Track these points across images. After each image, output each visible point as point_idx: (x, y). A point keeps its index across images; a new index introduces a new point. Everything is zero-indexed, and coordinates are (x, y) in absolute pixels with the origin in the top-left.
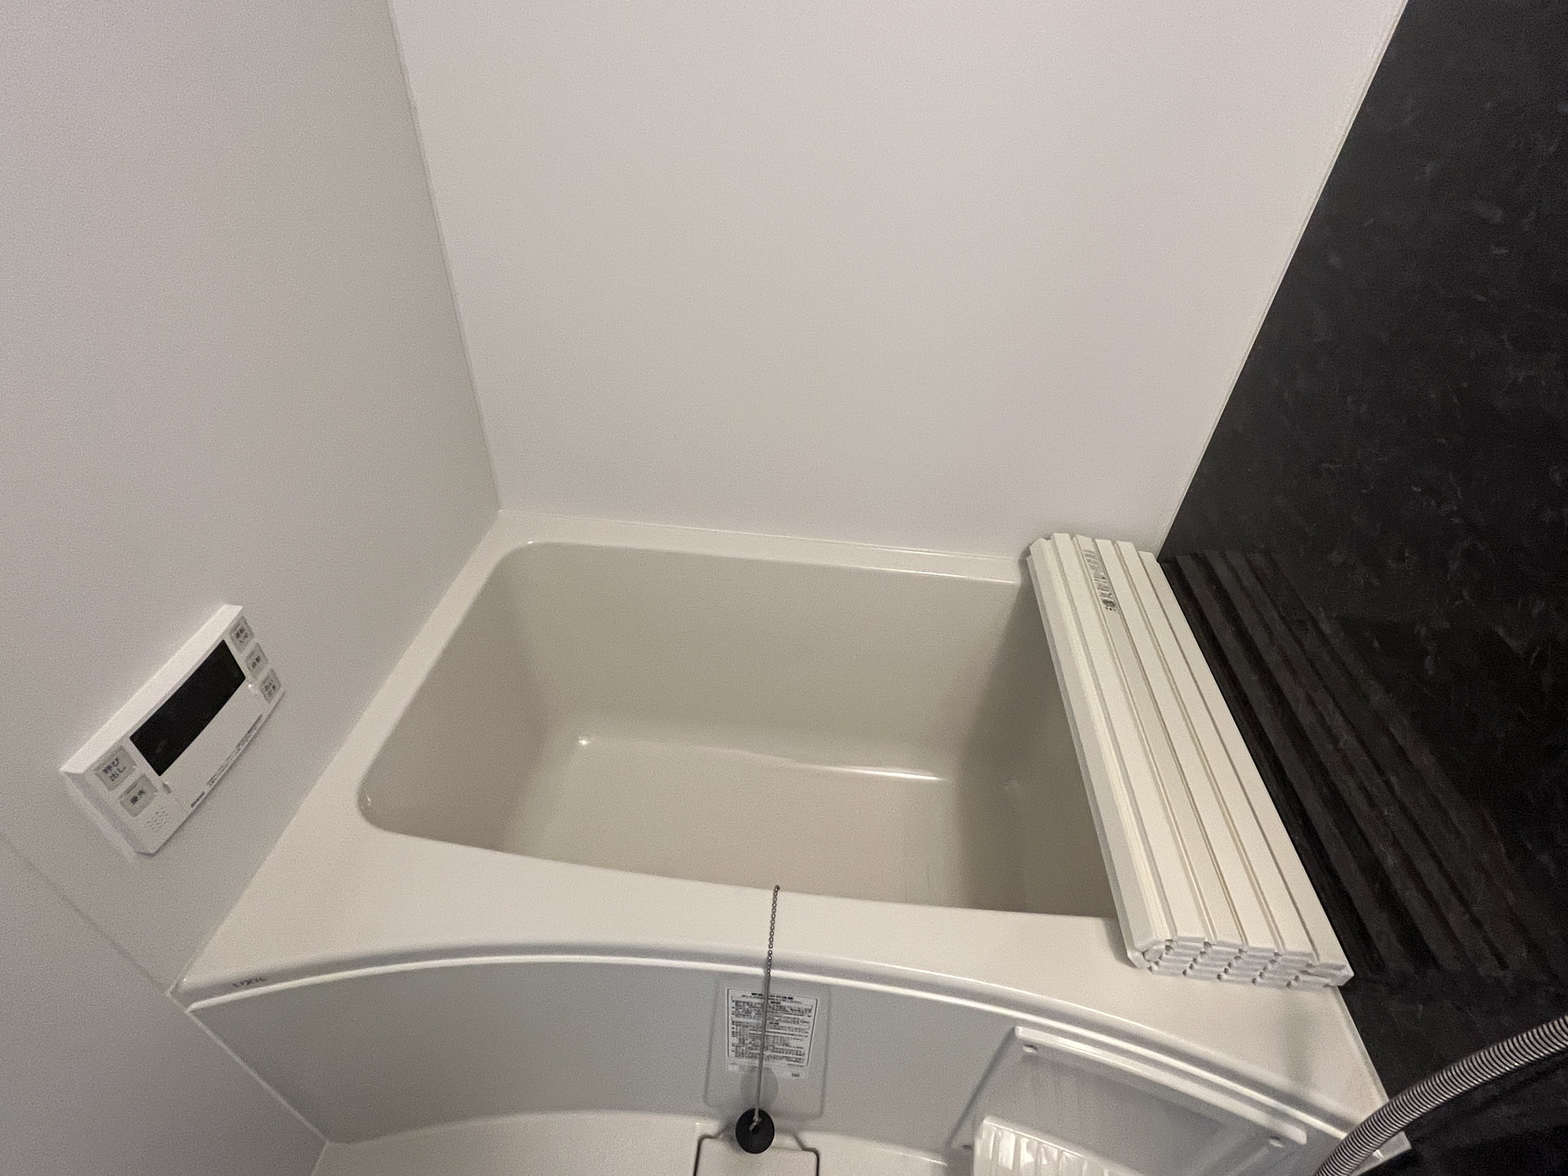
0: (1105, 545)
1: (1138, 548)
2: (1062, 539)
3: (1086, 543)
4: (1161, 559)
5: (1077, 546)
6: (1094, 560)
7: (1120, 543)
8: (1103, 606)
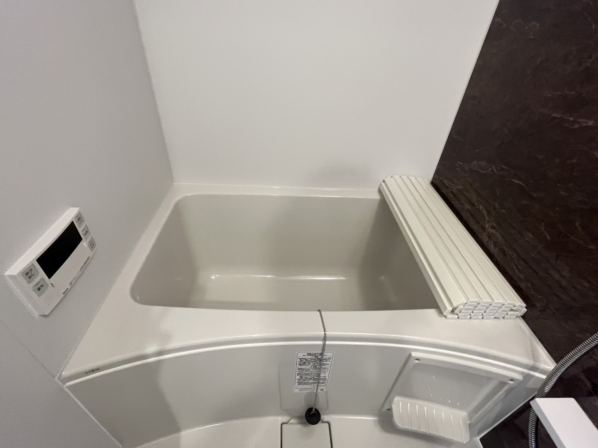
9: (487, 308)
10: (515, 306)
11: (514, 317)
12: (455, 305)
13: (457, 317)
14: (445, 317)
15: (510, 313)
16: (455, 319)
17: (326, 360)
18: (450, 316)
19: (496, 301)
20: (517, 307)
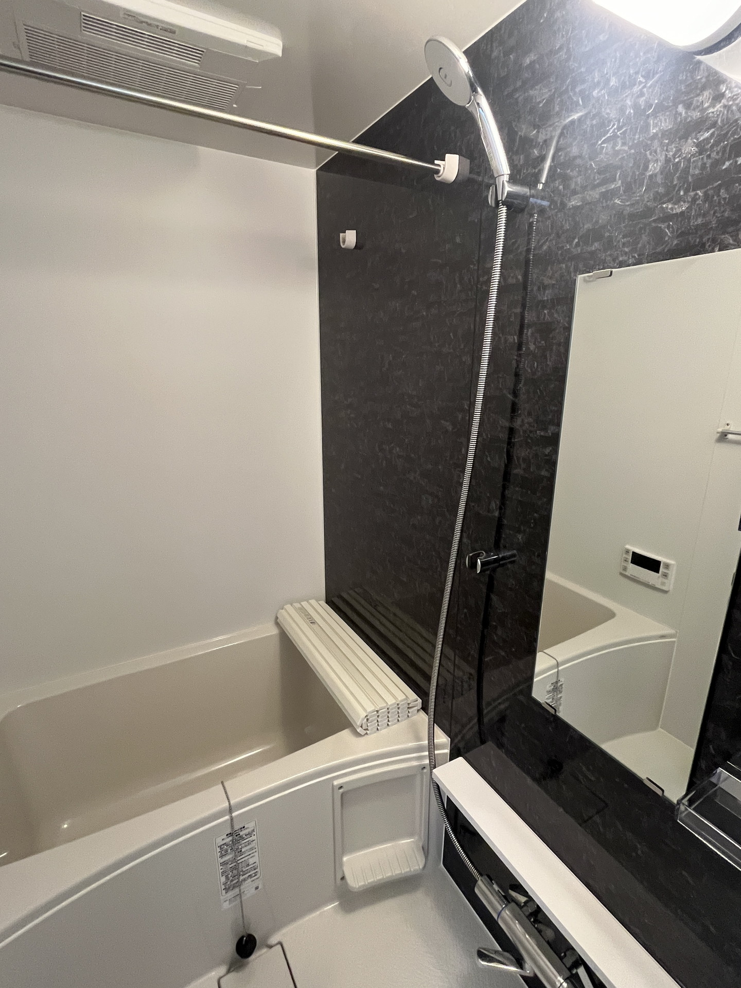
0: (304, 604)
1: (317, 600)
2: (288, 607)
3: (297, 605)
4: (327, 602)
5: (295, 609)
6: (302, 611)
7: (310, 601)
8: (311, 624)
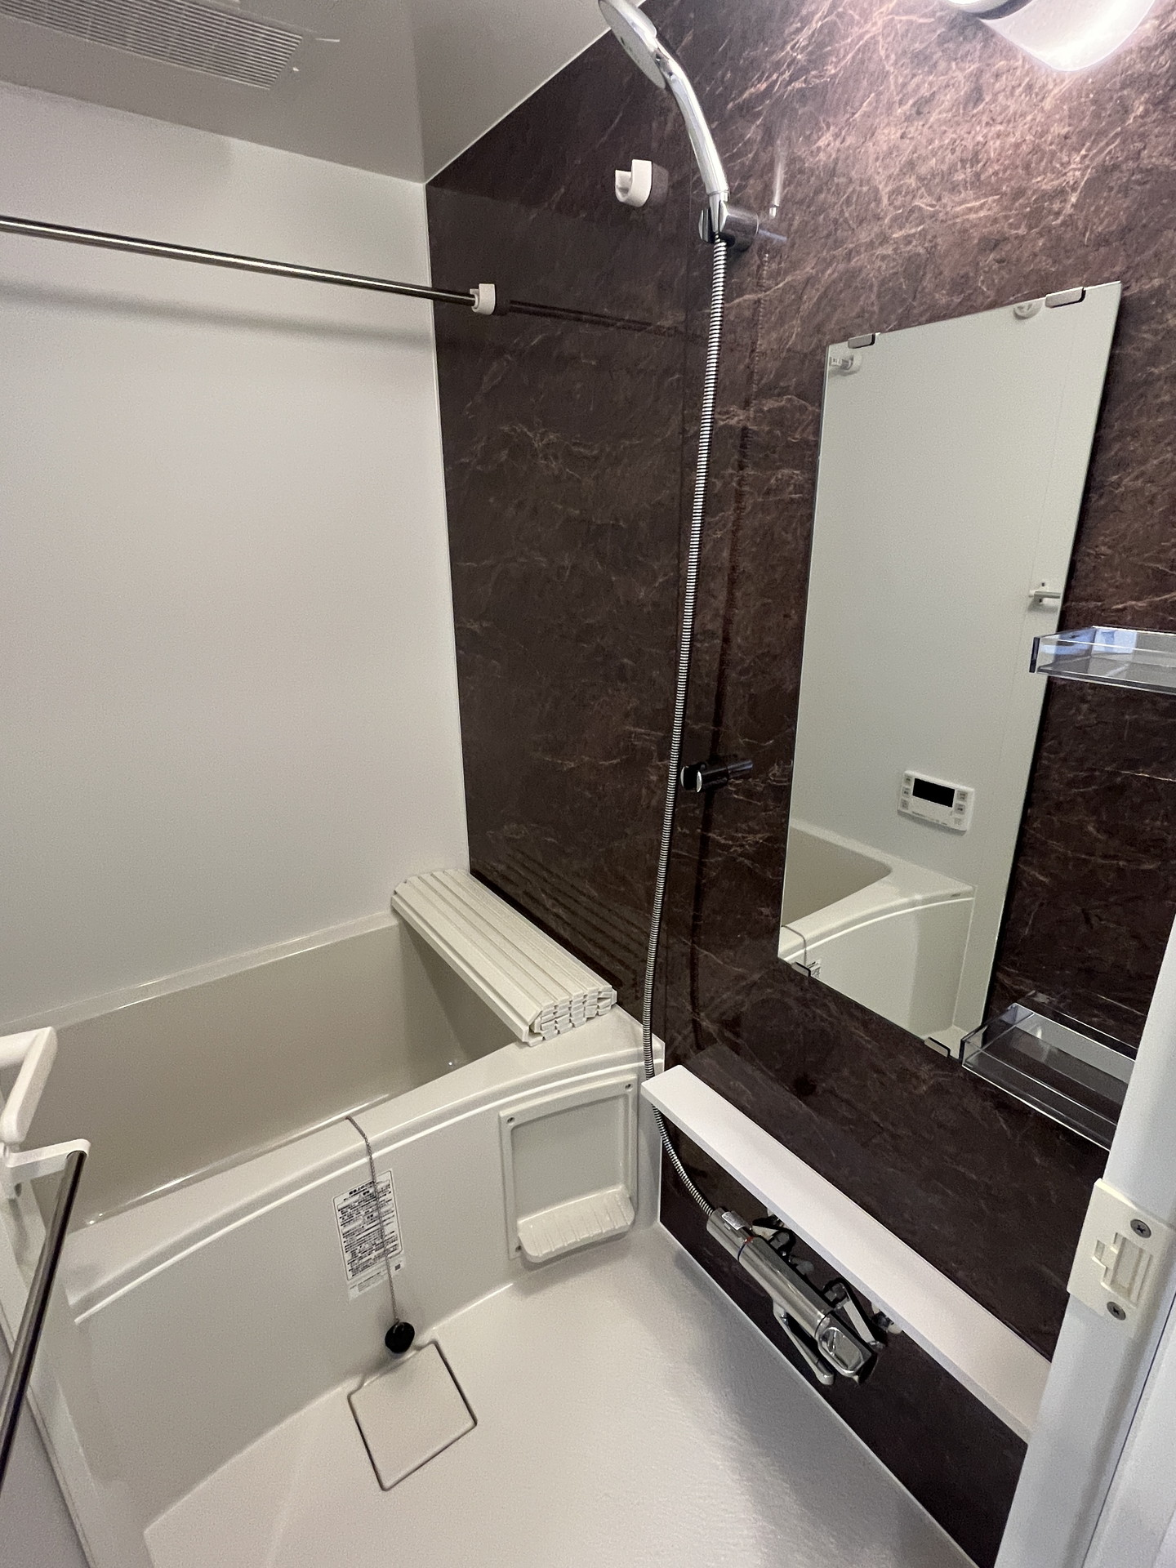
9: (570, 1008)
10: (600, 993)
11: (610, 1008)
12: (529, 1020)
13: (542, 1038)
14: (526, 1044)
15: (600, 1004)
16: (539, 1042)
17: (384, 1191)
18: (532, 1041)
19: (574, 994)
20: (603, 993)
